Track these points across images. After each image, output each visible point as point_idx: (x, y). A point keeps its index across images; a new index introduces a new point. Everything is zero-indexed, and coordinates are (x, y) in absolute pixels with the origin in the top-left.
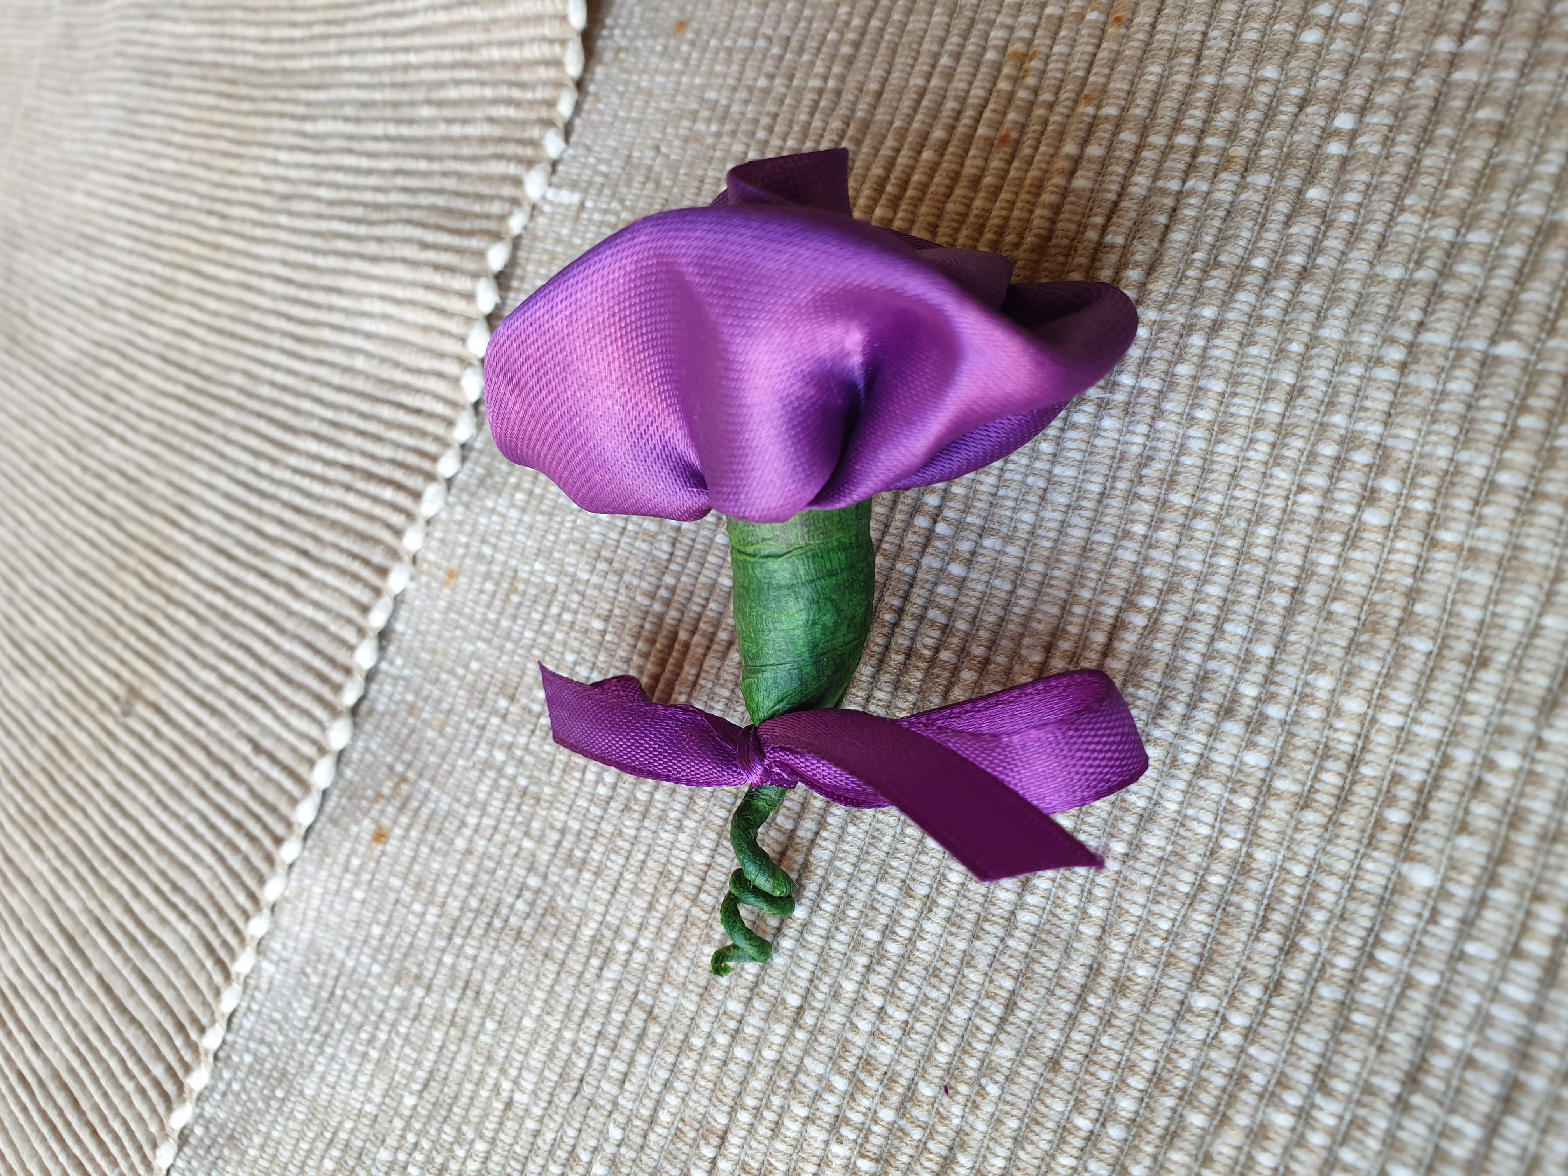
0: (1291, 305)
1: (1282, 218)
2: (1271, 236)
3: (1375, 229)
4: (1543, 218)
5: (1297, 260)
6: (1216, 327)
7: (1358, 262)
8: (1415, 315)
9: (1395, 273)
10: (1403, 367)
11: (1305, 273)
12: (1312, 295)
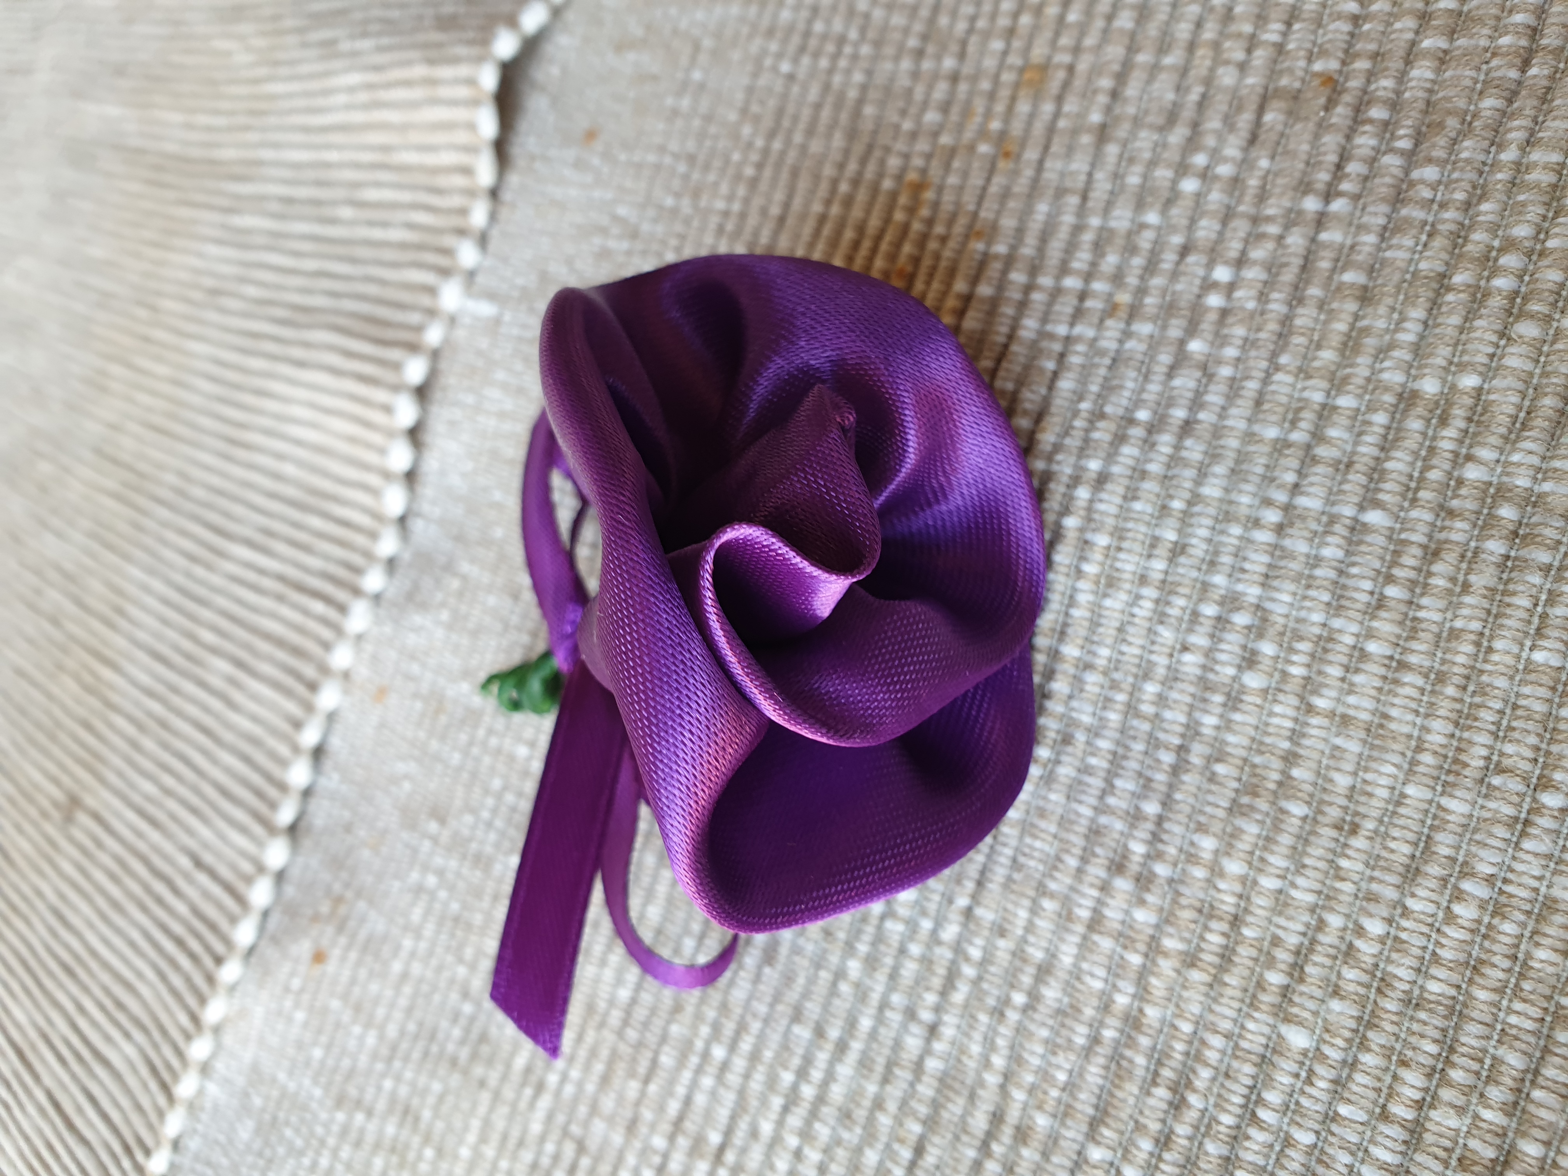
0: (1175, 460)
1: (1165, 370)
2: (1154, 388)
3: (1252, 386)
4: (1404, 385)
5: (1179, 414)
6: (1102, 480)
7: (1237, 420)
8: (1290, 478)
9: (1271, 433)
10: (1280, 529)
11: (1187, 427)
12: (1194, 450)
